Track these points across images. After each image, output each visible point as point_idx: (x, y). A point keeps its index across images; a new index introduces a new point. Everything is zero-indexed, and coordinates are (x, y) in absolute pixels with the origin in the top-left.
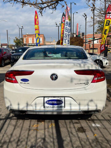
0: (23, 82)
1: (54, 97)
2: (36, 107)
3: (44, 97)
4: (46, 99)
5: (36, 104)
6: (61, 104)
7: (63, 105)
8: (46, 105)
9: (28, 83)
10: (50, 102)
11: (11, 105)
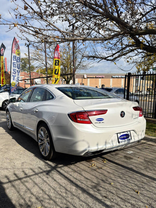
0: (98, 122)
1: (124, 132)
2: (113, 144)
3: (117, 134)
4: (119, 135)
5: (112, 141)
6: (129, 137)
7: (130, 138)
8: (120, 140)
9: (103, 123)
10: (122, 137)
11: (89, 147)
